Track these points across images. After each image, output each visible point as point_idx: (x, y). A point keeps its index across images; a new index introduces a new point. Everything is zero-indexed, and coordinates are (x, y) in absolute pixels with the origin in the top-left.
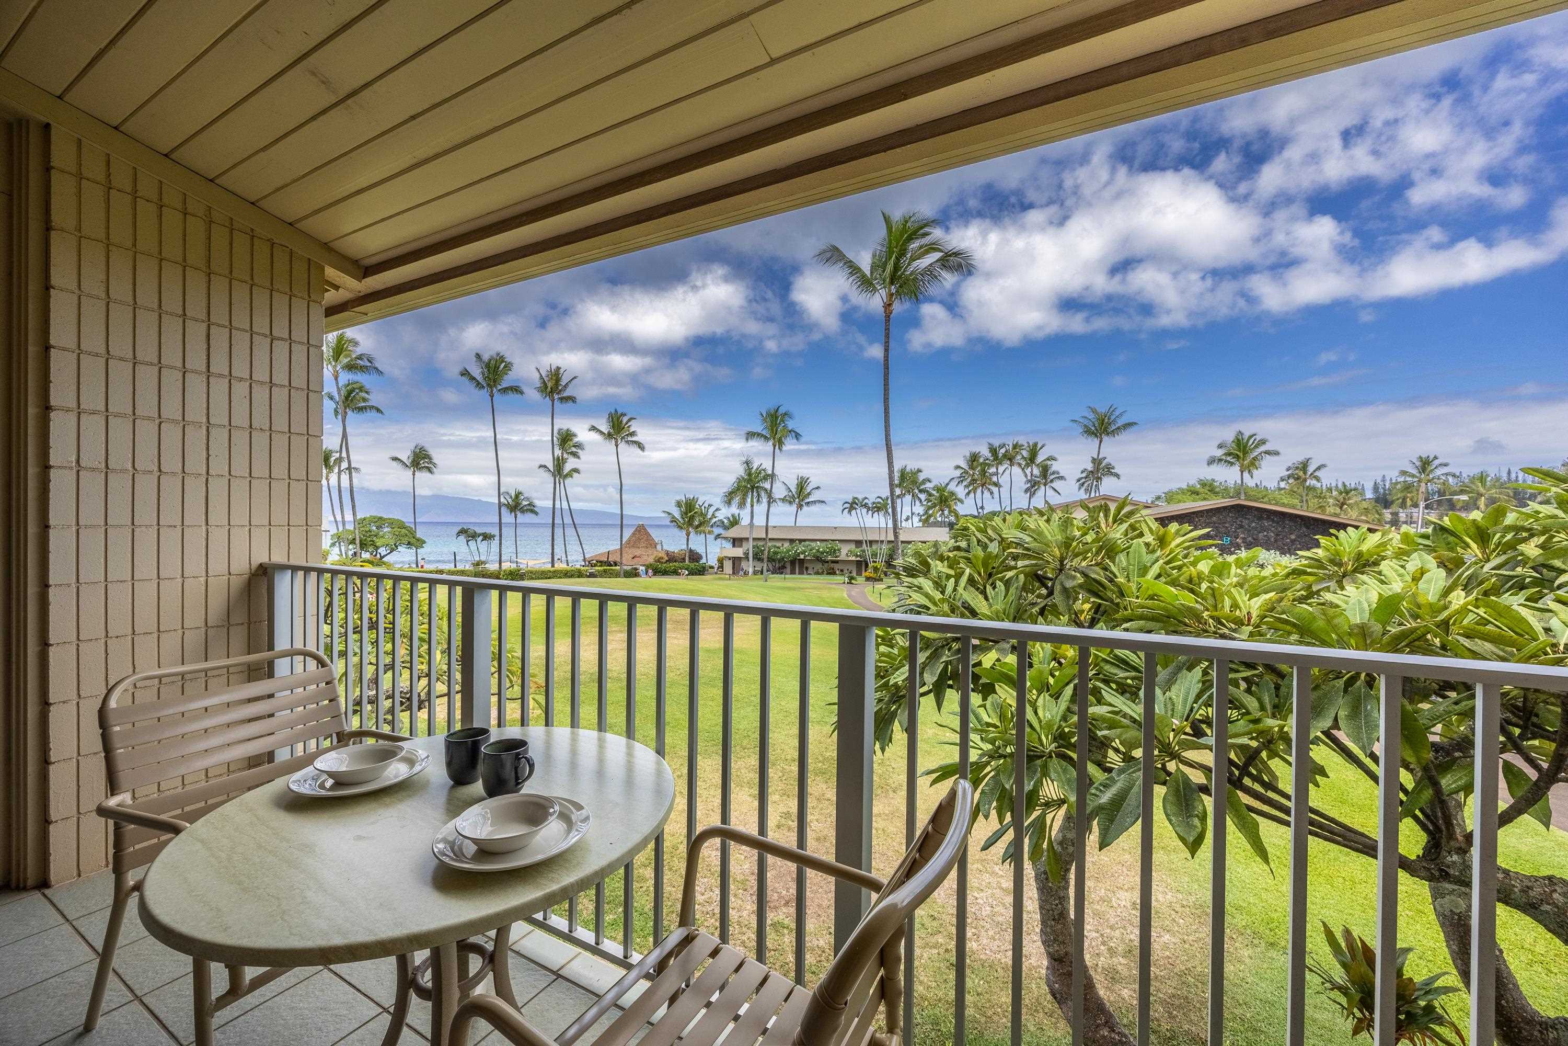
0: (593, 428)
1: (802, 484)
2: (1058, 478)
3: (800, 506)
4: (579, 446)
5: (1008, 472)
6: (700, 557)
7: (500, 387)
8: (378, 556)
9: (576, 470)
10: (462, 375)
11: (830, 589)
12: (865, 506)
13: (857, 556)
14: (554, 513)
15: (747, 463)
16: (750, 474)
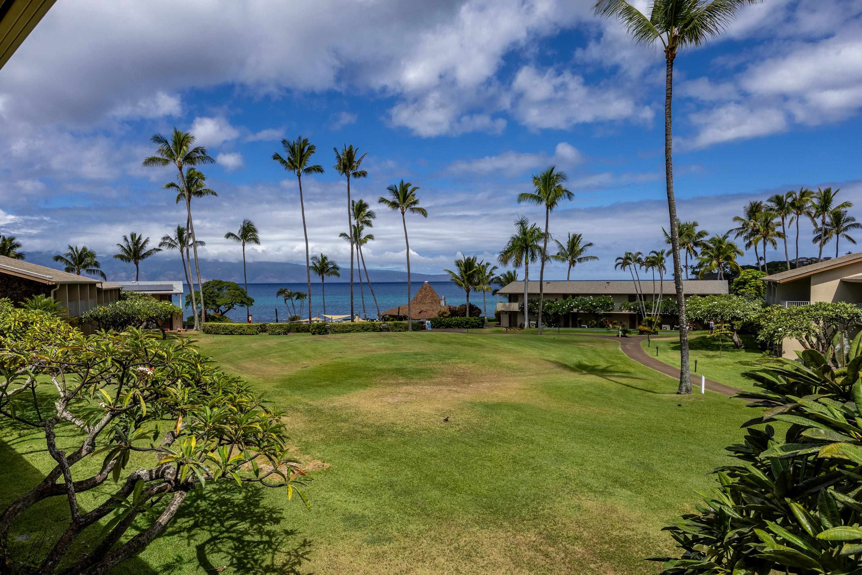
0: (382, 200)
1: (574, 241)
2: (853, 226)
3: (573, 263)
4: (370, 214)
5: (795, 221)
6: (480, 312)
7: (305, 167)
8: (220, 313)
9: (370, 237)
10: (275, 158)
11: (604, 342)
12: (639, 260)
13: (630, 310)
14: (352, 275)
15: (522, 223)
16: (525, 233)
